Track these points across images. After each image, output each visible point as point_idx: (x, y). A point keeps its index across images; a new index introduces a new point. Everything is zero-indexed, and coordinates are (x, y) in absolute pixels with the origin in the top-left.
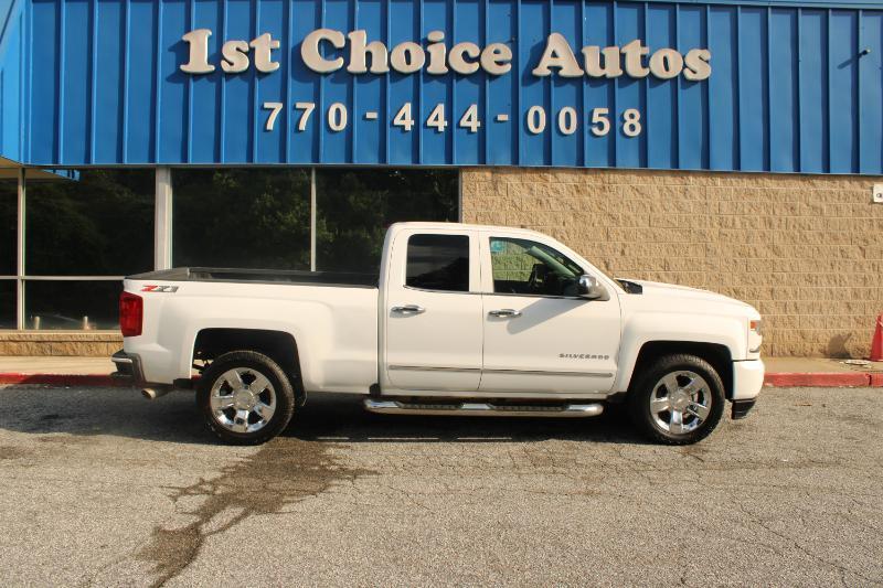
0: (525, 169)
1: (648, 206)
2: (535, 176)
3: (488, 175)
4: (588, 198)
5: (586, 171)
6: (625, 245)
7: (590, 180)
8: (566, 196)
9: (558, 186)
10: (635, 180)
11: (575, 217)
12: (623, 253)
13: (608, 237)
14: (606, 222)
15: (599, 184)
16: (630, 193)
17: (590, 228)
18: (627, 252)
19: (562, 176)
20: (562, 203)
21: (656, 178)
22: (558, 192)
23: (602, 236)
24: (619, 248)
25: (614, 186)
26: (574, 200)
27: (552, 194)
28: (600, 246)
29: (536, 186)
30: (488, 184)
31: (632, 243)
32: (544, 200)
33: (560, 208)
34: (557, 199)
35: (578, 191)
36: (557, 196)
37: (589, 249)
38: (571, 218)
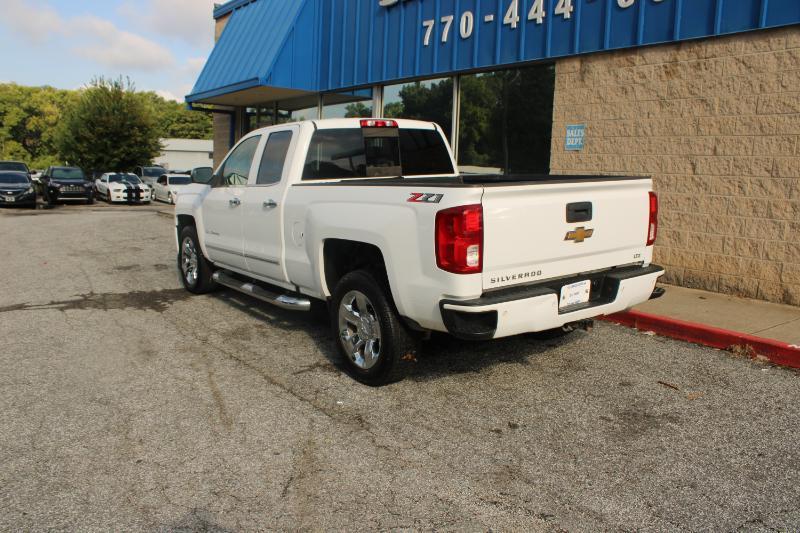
0: (612, 53)
1: (755, 83)
2: (622, 59)
3: (577, 64)
4: (676, 81)
5: (678, 45)
6: (717, 140)
7: (684, 56)
8: (654, 81)
9: (645, 70)
10: (742, 47)
11: (661, 105)
12: (715, 150)
13: (698, 130)
14: (698, 110)
15: (694, 61)
16: (734, 69)
17: (678, 120)
18: (720, 150)
19: (650, 55)
20: (649, 91)
21: (773, 40)
22: (644, 77)
23: (691, 130)
24: (711, 143)
25: (712, 60)
26: (662, 87)
27: (638, 80)
28: (688, 142)
29: (622, 72)
30: (576, 75)
31: (728, 137)
32: (629, 89)
33: (646, 96)
34: (643, 85)
35: (667, 73)
36: (644, 81)
37: (675, 147)
38: (658, 109)
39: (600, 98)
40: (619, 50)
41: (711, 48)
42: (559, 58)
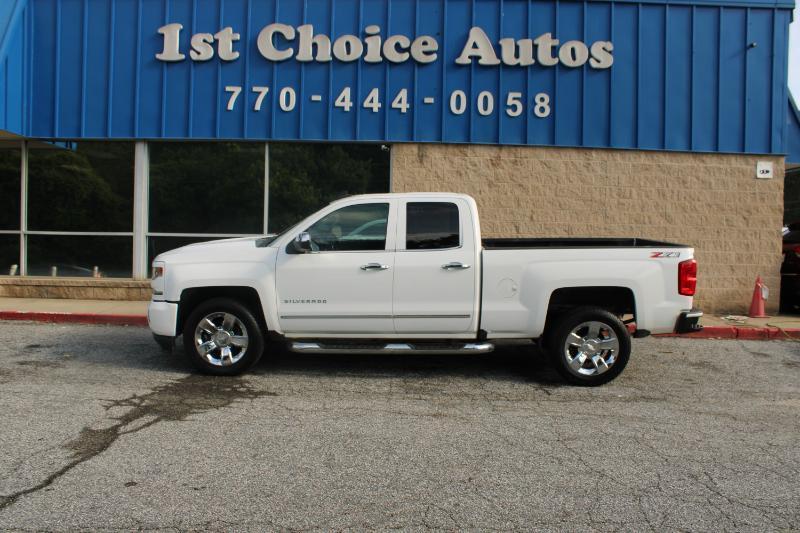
0: (447, 145)
1: (554, 178)
2: (456, 150)
3: (415, 149)
4: (501, 171)
5: (500, 146)
6: (533, 212)
7: (504, 154)
8: (484, 170)
9: (476, 160)
10: (544, 155)
11: (490, 186)
12: (532, 218)
13: (519, 205)
14: (518, 192)
15: (512, 158)
16: (539, 168)
17: (503, 196)
18: (535, 217)
19: (480, 151)
20: (479, 175)
21: (563, 154)
22: (475, 165)
23: (513, 204)
24: (529, 214)
25: (525, 160)
26: (490, 172)
27: (470, 167)
28: (512, 213)
29: (457, 160)
30: (415, 158)
31: (540, 210)
32: (463, 172)
33: (477, 179)
34: (475, 171)
35: (493, 164)
36: (474, 168)
37: (502, 215)
38: (487, 188)
39: (438, 177)
40: (453, 144)
41: (524, 152)
42: (397, 143)
